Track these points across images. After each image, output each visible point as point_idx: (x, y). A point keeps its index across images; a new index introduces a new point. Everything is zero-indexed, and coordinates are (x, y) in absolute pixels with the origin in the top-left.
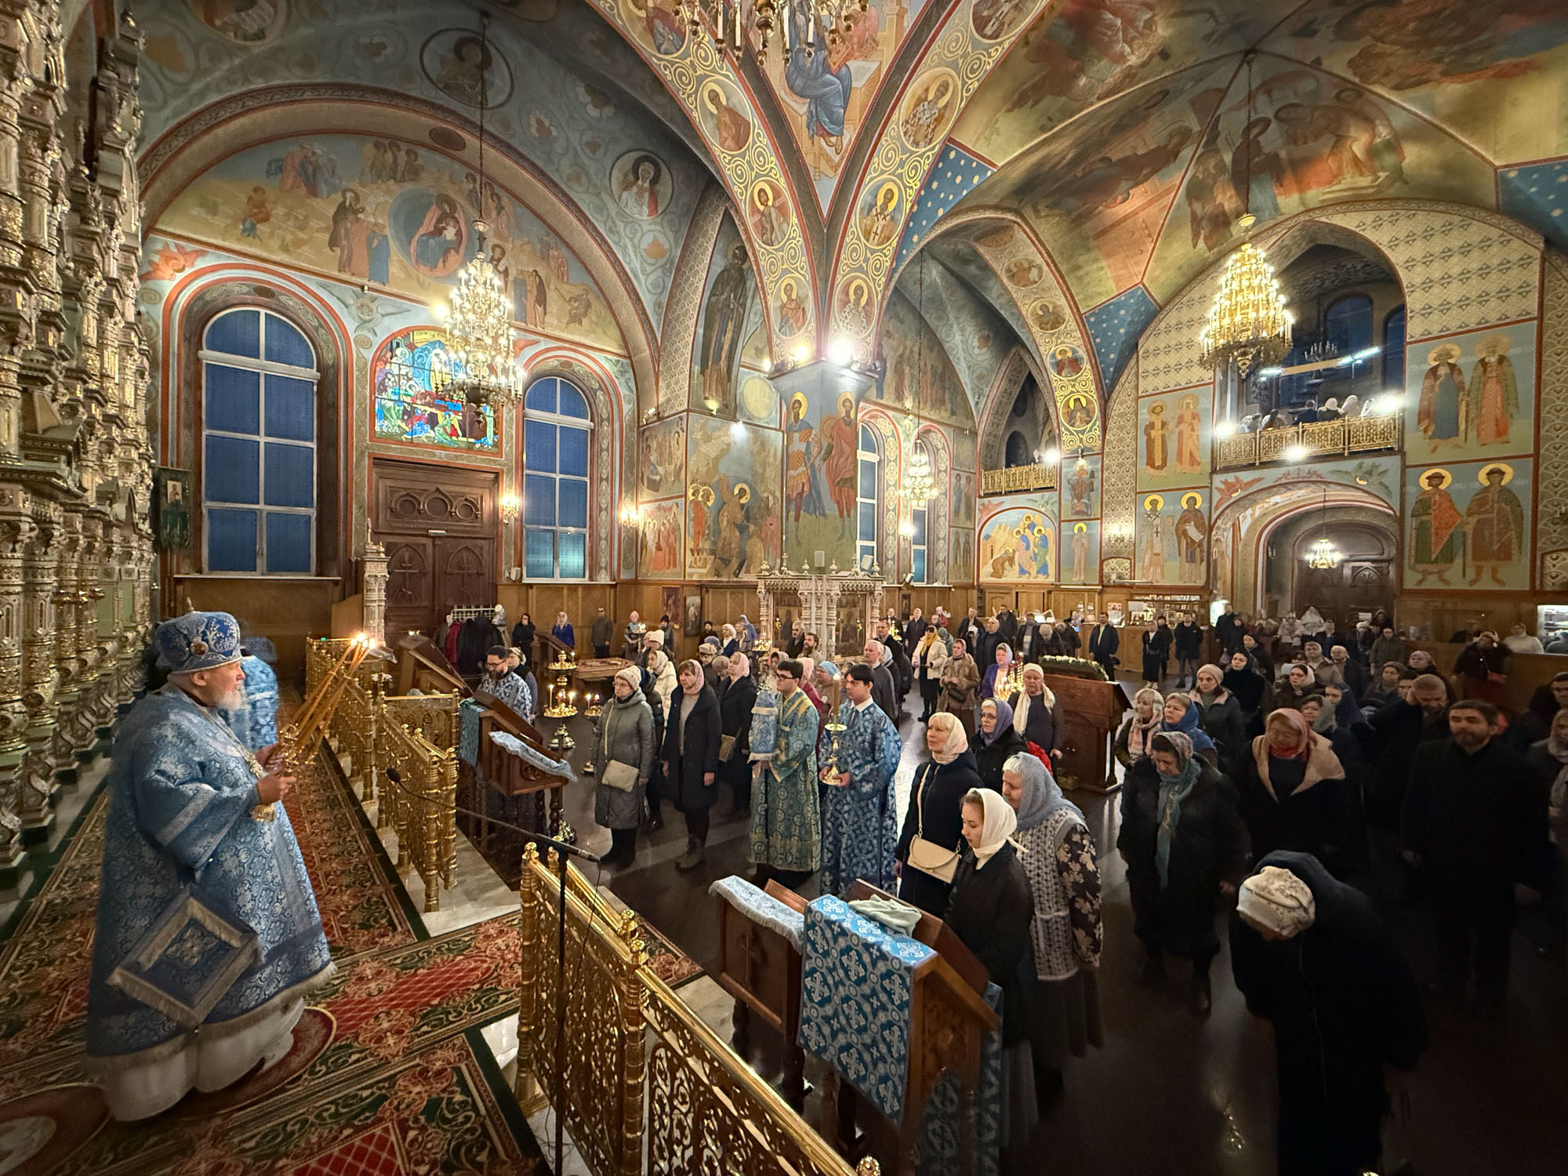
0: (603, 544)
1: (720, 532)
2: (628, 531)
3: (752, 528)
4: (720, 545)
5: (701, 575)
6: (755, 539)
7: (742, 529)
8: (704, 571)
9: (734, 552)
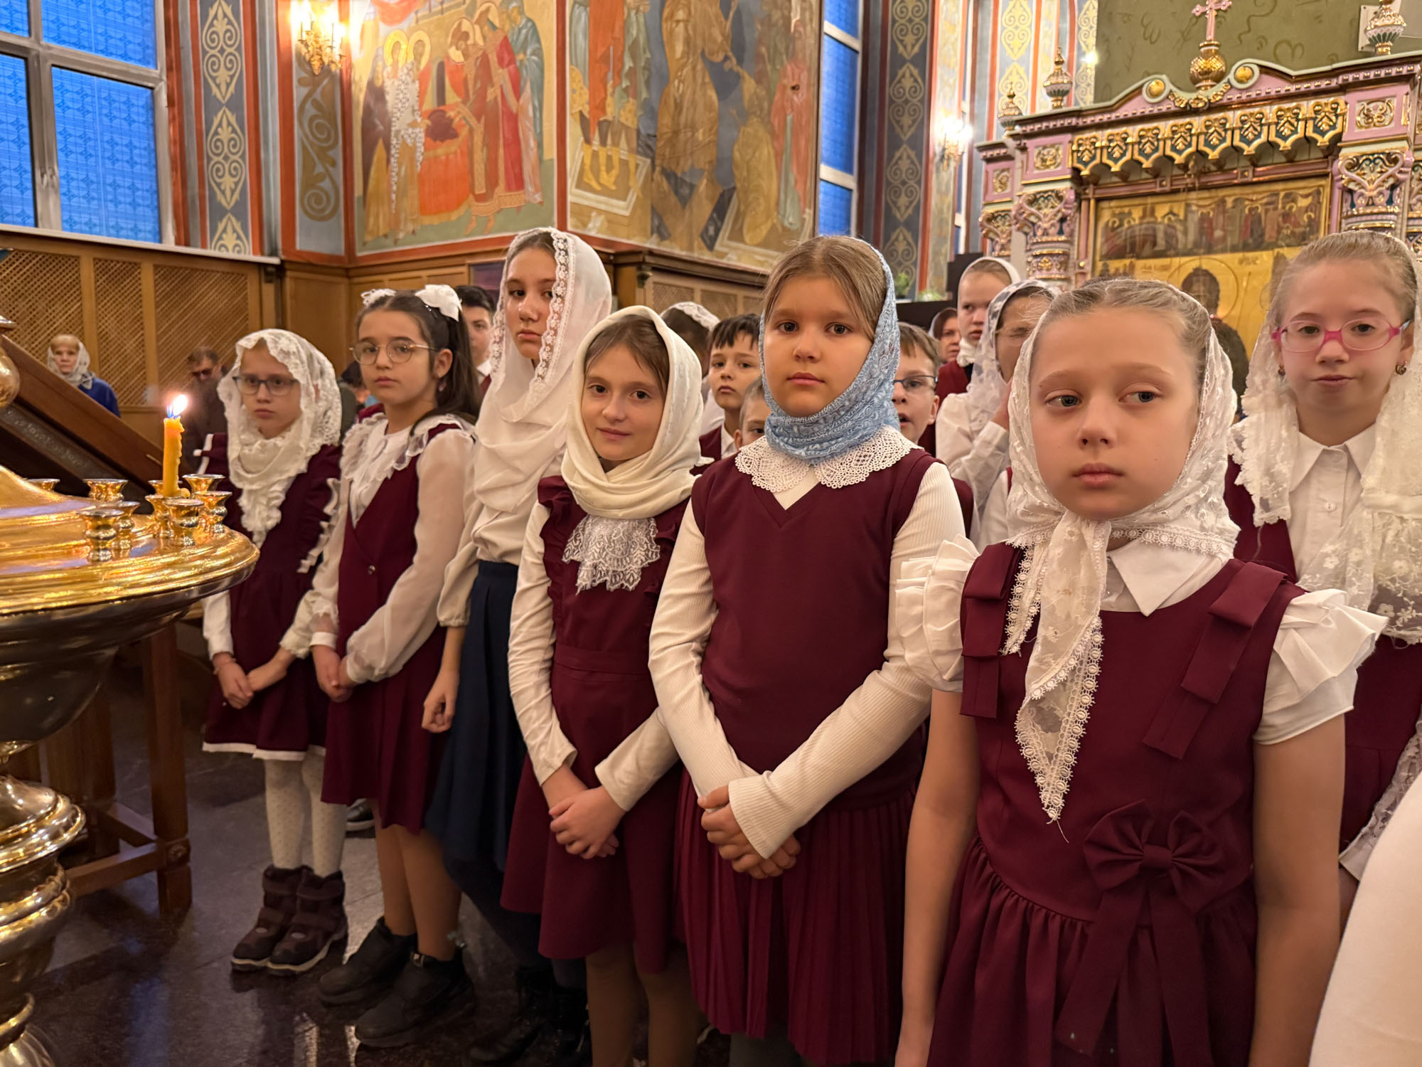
0: (225, 126)
1: (664, 80)
2: (313, 80)
3: (749, 85)
4: (666, 121)
5: (612, 220)
6: (755, 128)
7: (725, 83)
8: (621, 208)
9: (703, 160)
